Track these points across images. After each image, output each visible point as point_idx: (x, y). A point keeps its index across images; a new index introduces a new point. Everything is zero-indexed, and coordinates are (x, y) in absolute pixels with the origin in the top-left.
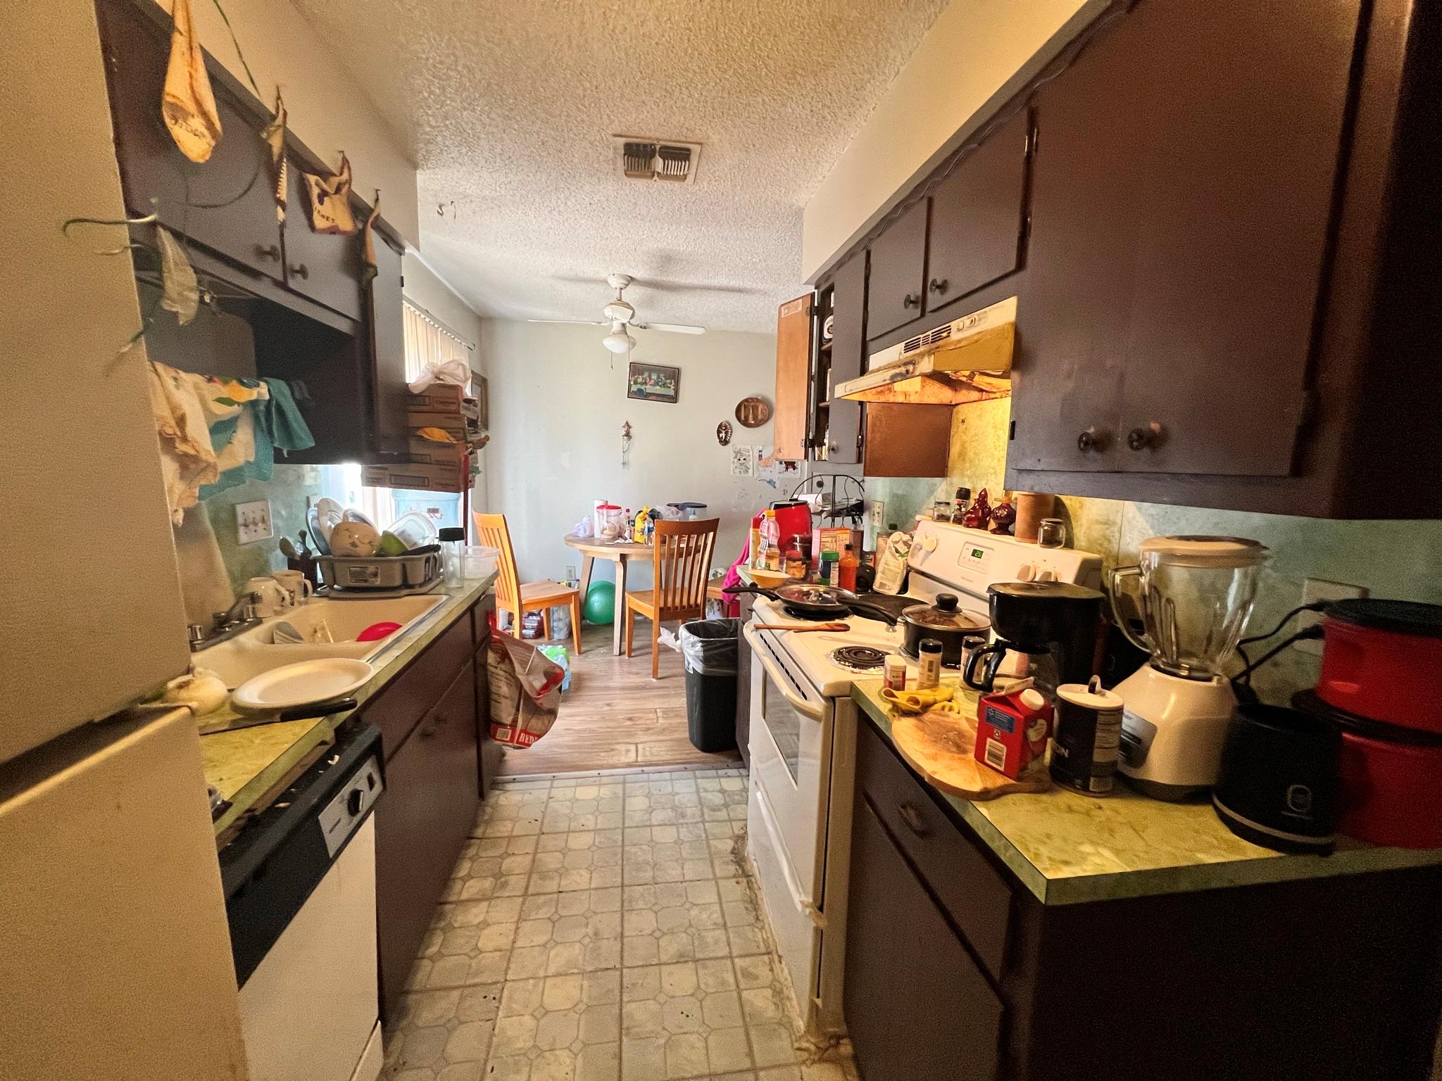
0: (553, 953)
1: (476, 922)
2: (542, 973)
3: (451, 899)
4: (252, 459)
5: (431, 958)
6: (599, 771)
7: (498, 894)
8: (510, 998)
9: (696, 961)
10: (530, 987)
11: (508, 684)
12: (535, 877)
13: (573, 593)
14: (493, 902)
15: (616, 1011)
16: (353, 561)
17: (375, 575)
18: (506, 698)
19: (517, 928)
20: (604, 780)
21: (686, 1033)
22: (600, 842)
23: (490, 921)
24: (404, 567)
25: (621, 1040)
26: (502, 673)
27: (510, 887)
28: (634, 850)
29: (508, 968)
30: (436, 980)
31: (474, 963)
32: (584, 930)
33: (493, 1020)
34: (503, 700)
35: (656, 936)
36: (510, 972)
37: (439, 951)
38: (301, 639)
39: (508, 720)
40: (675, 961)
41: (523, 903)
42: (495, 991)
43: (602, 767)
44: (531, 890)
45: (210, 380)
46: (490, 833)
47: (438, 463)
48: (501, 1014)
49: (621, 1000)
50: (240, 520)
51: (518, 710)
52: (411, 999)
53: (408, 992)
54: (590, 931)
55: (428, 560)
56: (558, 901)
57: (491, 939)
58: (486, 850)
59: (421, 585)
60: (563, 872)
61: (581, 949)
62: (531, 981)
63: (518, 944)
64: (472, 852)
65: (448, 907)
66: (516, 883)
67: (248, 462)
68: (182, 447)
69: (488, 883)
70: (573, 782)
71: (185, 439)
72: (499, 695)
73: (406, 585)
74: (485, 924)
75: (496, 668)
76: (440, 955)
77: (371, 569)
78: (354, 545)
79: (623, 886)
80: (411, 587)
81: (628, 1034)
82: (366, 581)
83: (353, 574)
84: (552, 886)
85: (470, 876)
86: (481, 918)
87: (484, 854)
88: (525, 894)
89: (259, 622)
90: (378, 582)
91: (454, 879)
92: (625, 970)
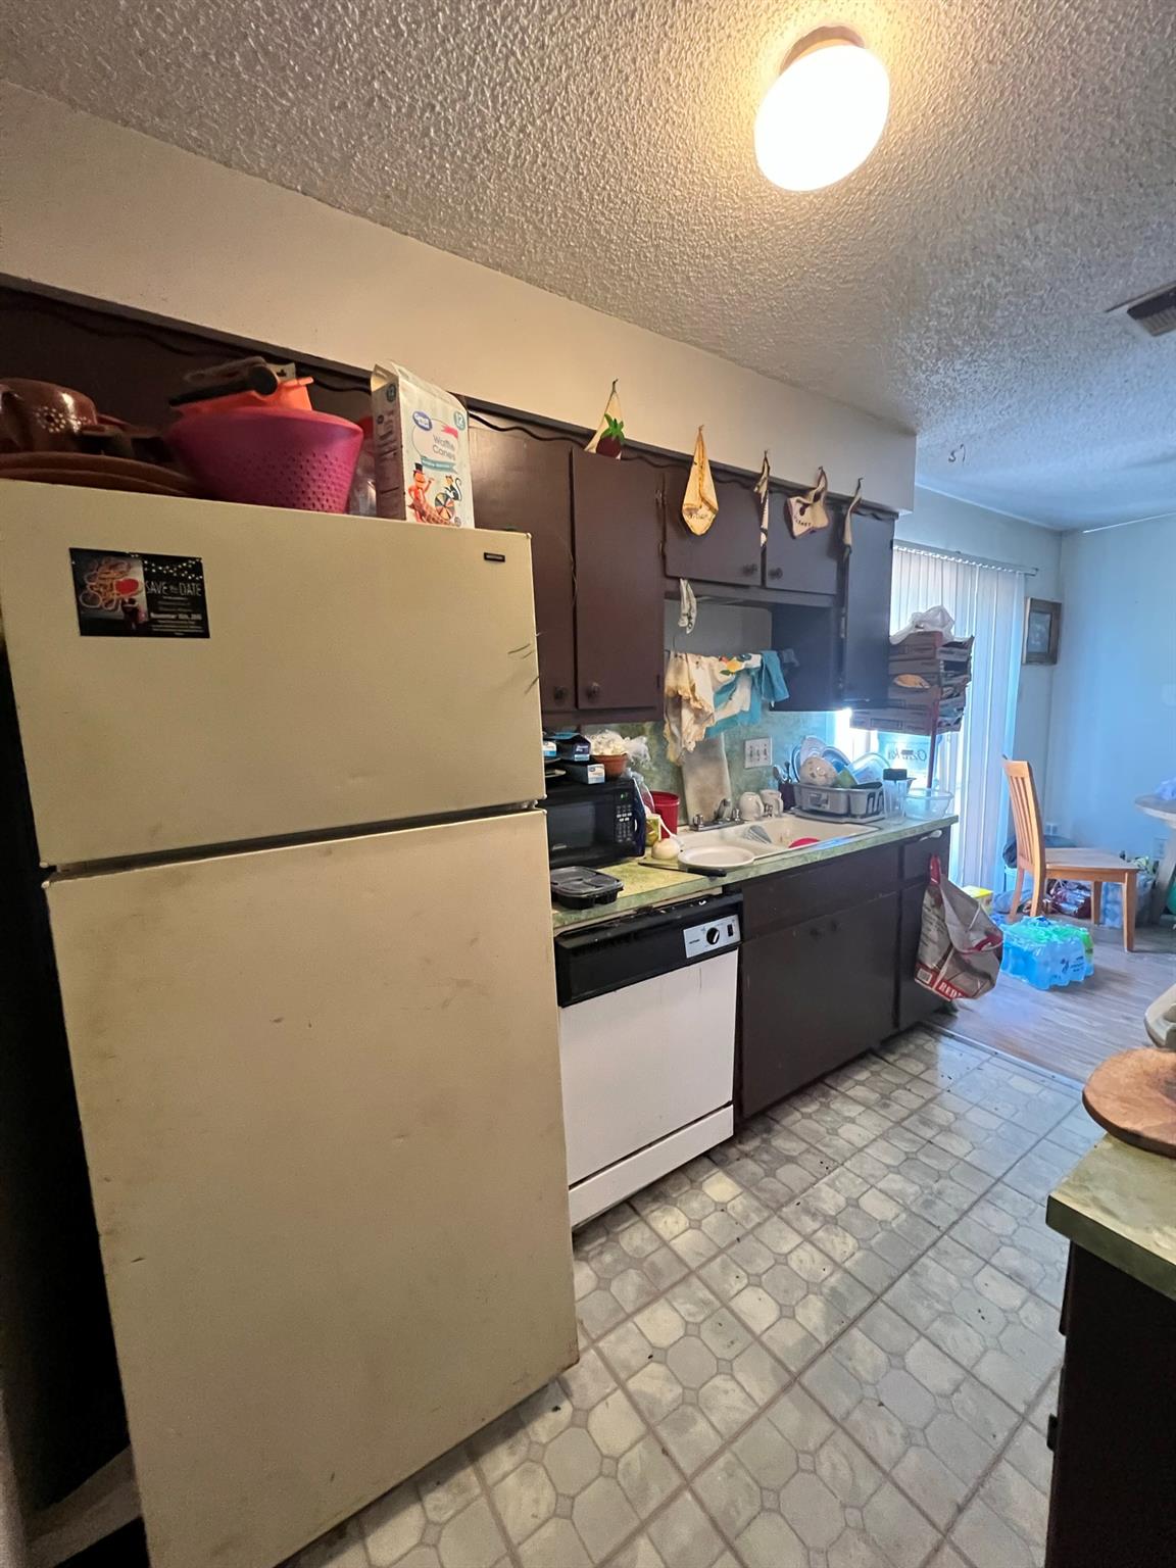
0: (891, 1176)
1: (847, 1114)
2: (872, 1181)
3: (838, 1088)
4: (747, 709)
5: (802, 1114)
6: (1054, 1074)
7: (877, 1109)
8: (837, 1177)
9: (1031, 1291)
10: (858, 1182)
11: (938, 930)
12: (915, 1117)
13: (1127, 870)
14: (869, 1111)
15: (914, 1253)
16: (813, 789)
17: (826, 802)
18: (934, 943)
19: (875, 1140)
20: (1055, 1085)
21: (969, 1325)
22: (1003, 1132)
23: (857, 1121)
24: (849, 798)
25: (903, 1274)
26: (934, 917)
27: (888, 1110)
28: (1039, 1162)
29: (849, 1159)
30: (797, 1128)
31: (828, 1138)
32: (931, 1183)
33: (818, 1180)
34: (930, 945)
35: (1002, 1241)
36: (849, 1162)
37: (810, 1114)
38: (770, 842)
39: (932, 965)
40: (1007, 1273)
41: (891, 1128)
42: (832, 1165)
43: (1063, 1073)
44: (905, 1123)
45: (720, 660)
46: (901, 1063)
47: (911, 707)
48: (825, 1180)
49: (927, 1250)
50: (748, 752)
51: (945, 958)
52: (777, 1127)
53: (778, 1122)
54: (936, 1186)
55: (872, 795)
56: (924, 1146)
57: (849, 1132)
58: (888, 1073)
59: (863, 816)
60: (946, 1130)
61: (917, 1192)
62: (860, 1180)
63: (866, 1150)
64: (875, 1068)
65: (833, 1092)
66: (897, 1111)
67: (742, 712)
68: (694, 704)
69: (874, 1097)
70: (1015, 1068)
71: (695, 699)
72: (927, 937)
73: (849, 814)
74: (852, 1121)
75: (929, 910)
76: (809, 1116)
77: (824, 796)
78: (813, 775)
79: (999, 1180)
80: (854, 816)
81: (912, 1275)
82: (819, 806)
83: (812, 799)
84: (928, 1133)
85: (862, 1083)
86: (852, 1114)
87: (885, 1076)
88: (899, 1123)
89: (742, 822)
90: (827, 808)
91: (850, 1078)
92: (946, 1237)
